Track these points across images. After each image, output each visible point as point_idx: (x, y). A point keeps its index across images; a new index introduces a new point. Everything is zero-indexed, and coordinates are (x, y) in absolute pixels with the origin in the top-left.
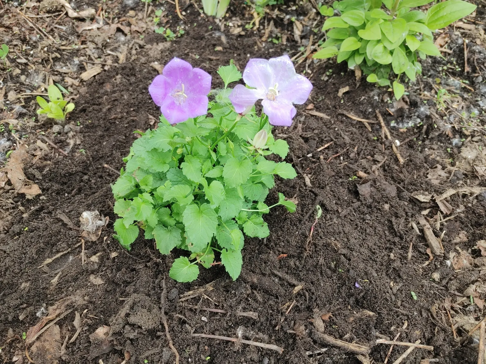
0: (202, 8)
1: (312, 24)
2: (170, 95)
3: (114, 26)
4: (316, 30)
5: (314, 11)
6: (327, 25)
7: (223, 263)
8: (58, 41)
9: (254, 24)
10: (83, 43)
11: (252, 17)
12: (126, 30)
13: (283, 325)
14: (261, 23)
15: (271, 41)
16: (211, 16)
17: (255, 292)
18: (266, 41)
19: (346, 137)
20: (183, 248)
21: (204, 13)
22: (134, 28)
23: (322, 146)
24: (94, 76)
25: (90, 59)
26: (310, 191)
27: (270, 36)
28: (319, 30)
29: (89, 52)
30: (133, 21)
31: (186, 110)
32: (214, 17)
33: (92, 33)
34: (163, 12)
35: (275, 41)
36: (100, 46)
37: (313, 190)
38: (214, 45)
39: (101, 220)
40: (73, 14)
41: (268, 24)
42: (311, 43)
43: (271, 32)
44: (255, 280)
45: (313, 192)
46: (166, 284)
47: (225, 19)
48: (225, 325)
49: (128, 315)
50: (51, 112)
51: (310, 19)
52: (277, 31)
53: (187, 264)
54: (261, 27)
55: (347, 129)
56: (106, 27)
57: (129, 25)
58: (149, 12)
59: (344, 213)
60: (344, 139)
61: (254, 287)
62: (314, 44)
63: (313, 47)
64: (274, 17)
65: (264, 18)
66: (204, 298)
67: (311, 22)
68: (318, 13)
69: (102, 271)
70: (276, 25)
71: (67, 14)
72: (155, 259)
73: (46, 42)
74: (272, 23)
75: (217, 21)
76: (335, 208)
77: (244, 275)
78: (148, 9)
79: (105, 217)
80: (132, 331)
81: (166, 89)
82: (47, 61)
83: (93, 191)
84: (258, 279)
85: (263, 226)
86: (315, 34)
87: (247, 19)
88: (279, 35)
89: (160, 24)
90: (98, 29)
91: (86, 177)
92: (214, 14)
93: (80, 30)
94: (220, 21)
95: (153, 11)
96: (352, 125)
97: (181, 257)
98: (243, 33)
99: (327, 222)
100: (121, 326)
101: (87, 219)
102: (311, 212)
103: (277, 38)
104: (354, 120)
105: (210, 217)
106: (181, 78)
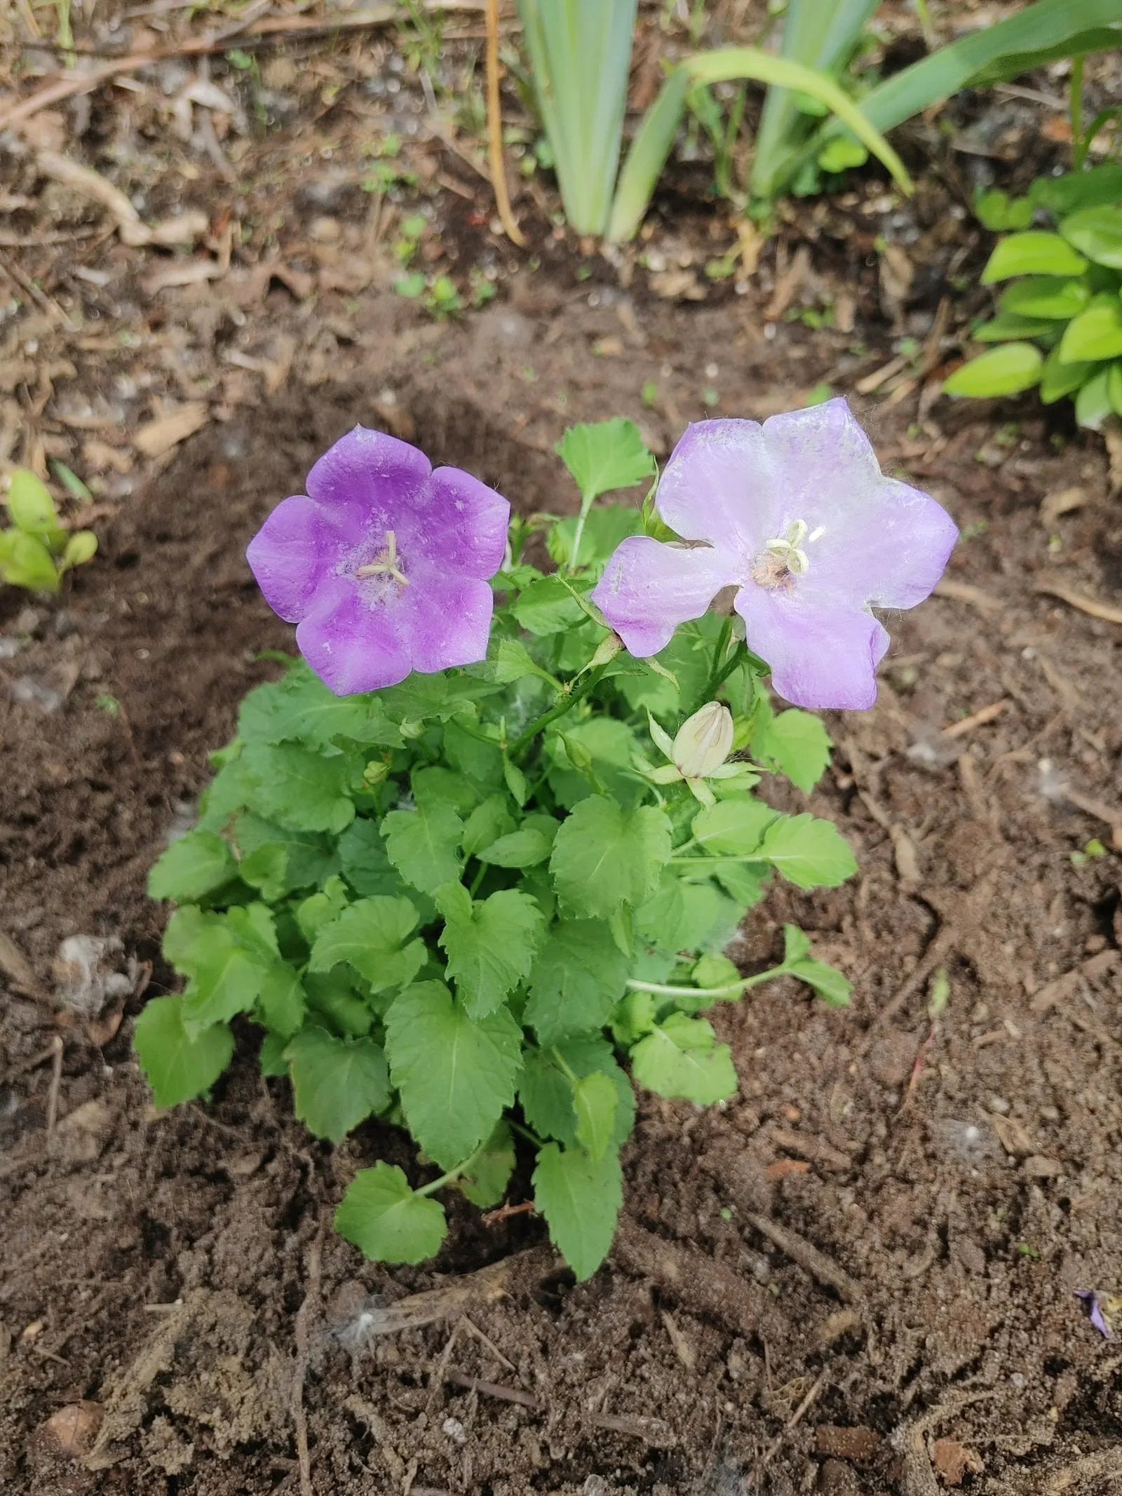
0: (562, 210)
1: (948, 260)
2: (340, 569)
3: (261, 273)
4: (960, 282)
5: (958, 213)
6: (1002, 263)
7: (539, 1205)
8: (74, 323)
9: (739, 261)
10: (156, 326)
11: (731, 238)
12: (301, 282)
13: (773, 1470)
14: (767, 259)
15: (799, 322)
16: (590, 236)
17: (668, 1320)
18: (779, 322)
19: (1064, 686)
20: (395, 1120)
21: (566, 224)
22: (329, 278)
23: (969, 714)
24: (182, 442)
25: (172, 382)
26: (916, 898)
27: (795, 303)
28: (975, 282)
29: (170, 359)
30: (328, 253)
31: (404, 631)
32: (599, 240)
33: (188, 295)
34: (429, 223)
35: (813, 319)
36: (207, 336)
37: (927, 895)
38: (592, 337)
39: (123, 971)
40: (137, 233)
41: (790, 262)
42: (940, 325)
43: (800, 288)
44: (671, 1270)
45: (926, 904)
46: (323, 1262)
47: (638, 243)
48: (536, 1456)
49: (164, 1379)
50: (14, 565)
51: (939, 243)
52: (821, 285)
53: (400, 1195)
54: (765, 272)
55: (1070, 655)
56: (238, 276)
57: (314, 266)
58: (384, 226)
59: (1048, 996)
60: (1054, 690)
61: (663, 1299)
62: (952, 329)
63: (947, 343)
64: (812, 233)
65: (775, 240)
66: (463, 1332)
67: (941, 256)
68: (971, 223)
69: (110, 1169)
70: (817, 264)
71: (117, 233)
72: (293, 1151)
73: (37, 324)
74: (803, 256)
75: (609, 252)
76: (1013, 977)
77: (625, 1247)
78: (380, 217)
79: (141, 960)
80: (175, 1444)
81: (321, 550)
82: (34, 388)
83: (124, 850)
84: (682, 1266)
85: (710, 1056)
86: (957, 296)
87: (715, 244)
88: (826, 298)
89: (415, 263)
90: (211, 281)
91: (103, 800)
92: (598, 228)
93: (152, 286)
94: (621, 250)
95: (396, 222)
96: (1091, 637)
97: (379, 1163)
98: (697, 293)
99: (975, 1031)
100: (137, 1418)
101: (76, 967)
102: (912, 985)
103: (820, 308)
104: (1100, 619)
105: (495, 1035)
106: (385, 504)
